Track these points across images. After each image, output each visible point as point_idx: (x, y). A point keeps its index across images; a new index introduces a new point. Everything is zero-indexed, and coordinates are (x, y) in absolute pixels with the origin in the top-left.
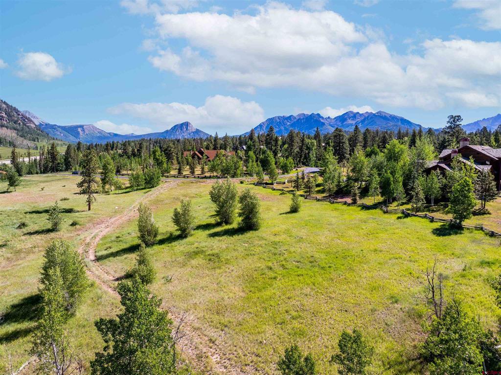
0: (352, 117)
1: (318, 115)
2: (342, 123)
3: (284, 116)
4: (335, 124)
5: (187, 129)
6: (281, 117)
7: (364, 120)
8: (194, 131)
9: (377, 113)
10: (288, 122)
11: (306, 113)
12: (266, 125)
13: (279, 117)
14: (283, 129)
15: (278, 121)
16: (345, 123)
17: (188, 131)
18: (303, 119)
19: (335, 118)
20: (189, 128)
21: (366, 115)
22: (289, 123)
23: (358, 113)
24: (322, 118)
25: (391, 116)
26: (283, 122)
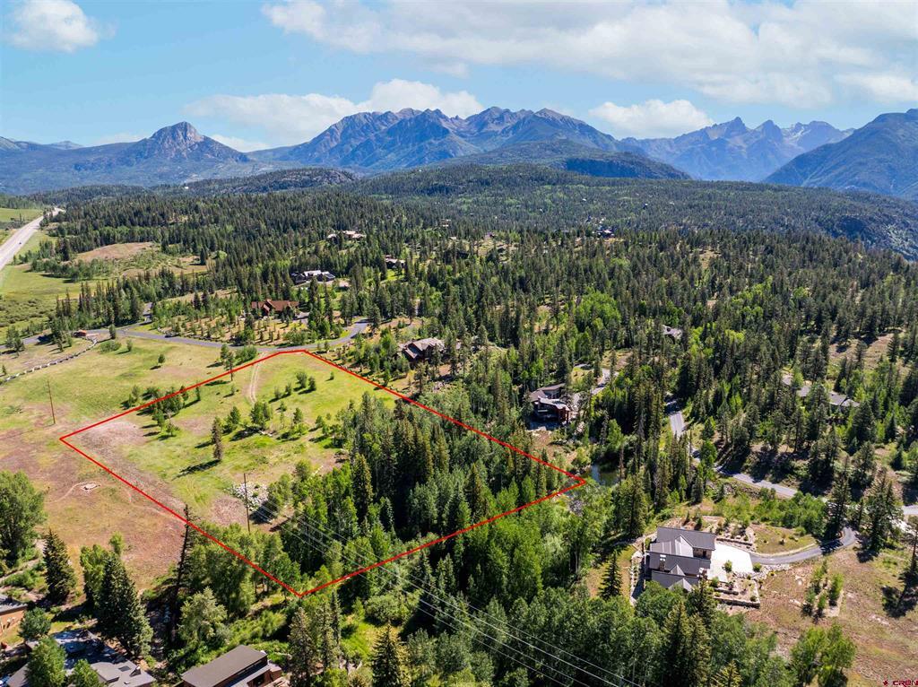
0: (497, 119)
1: (438, 112)
2: (479, 131)
3: (374, 113)
4: (469, 132)
5: (185, 137)
6: (369, 114)
7: (518, 123)
8: (199, 140)
9: (540, 112)
10: (383, 124)
11: (414, 109)
12: (341, 130)
13: (365, 115)
14: (374, 138)
15: (365, 121)
16: (485, 130)
17: (188, 142)
18: (410, 120)
19: (468, 119)
20: (189, 135)
21: (522, 116)
22: (384, 128)
23: (507, 111)
24: (445, 118)
25: (563, 118)
26: (373, 125)
